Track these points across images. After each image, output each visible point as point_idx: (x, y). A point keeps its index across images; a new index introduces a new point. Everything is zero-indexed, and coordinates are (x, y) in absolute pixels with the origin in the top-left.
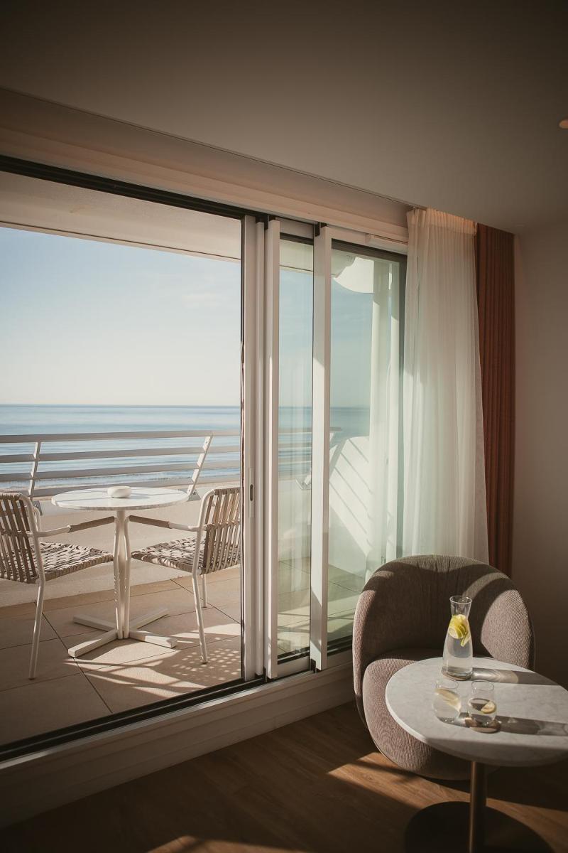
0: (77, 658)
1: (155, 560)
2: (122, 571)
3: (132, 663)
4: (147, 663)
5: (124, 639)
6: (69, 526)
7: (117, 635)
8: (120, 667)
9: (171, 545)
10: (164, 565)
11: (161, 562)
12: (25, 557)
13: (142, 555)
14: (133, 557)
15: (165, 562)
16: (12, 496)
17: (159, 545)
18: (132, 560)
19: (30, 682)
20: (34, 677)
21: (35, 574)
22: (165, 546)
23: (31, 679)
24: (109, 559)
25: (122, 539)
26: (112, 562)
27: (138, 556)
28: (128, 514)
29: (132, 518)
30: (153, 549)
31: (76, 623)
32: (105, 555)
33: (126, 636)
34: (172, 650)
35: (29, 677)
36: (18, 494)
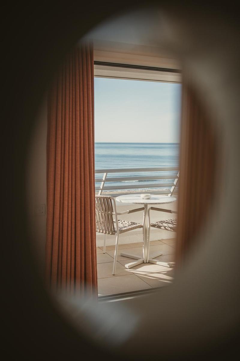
0: (130, 268)
1: (163, 228)
2: (146, 232)
3: (154, 272)
4: (161, 272)
5: (146, 263)
6: (128, 211)
7: (143, 261)
8: (149, 273)
9: (166, 222)
10: (167, 230)
11: (165, 228)
12: (111, 225)
13: (156, 225)
14: (151, 226)
15: (168, 228)
16: (107, 197)
17: (161, 221)
18: (151, 227)
19: (113, 276)
20: (115, 274)
21: (114, 231)
22: (163, 222)
23: (114, 275)
24: (141, 227)
25: (147, 217)
26: (142, 228)
27: (154, 226)
28: (149, 206)
29: (152, 208)
30: (159, 223)
31: (122, 256)
32: (139, 225)
33: (148, 262)
34: (170, 268)
35: (113, 274)
36: (110, 196)
